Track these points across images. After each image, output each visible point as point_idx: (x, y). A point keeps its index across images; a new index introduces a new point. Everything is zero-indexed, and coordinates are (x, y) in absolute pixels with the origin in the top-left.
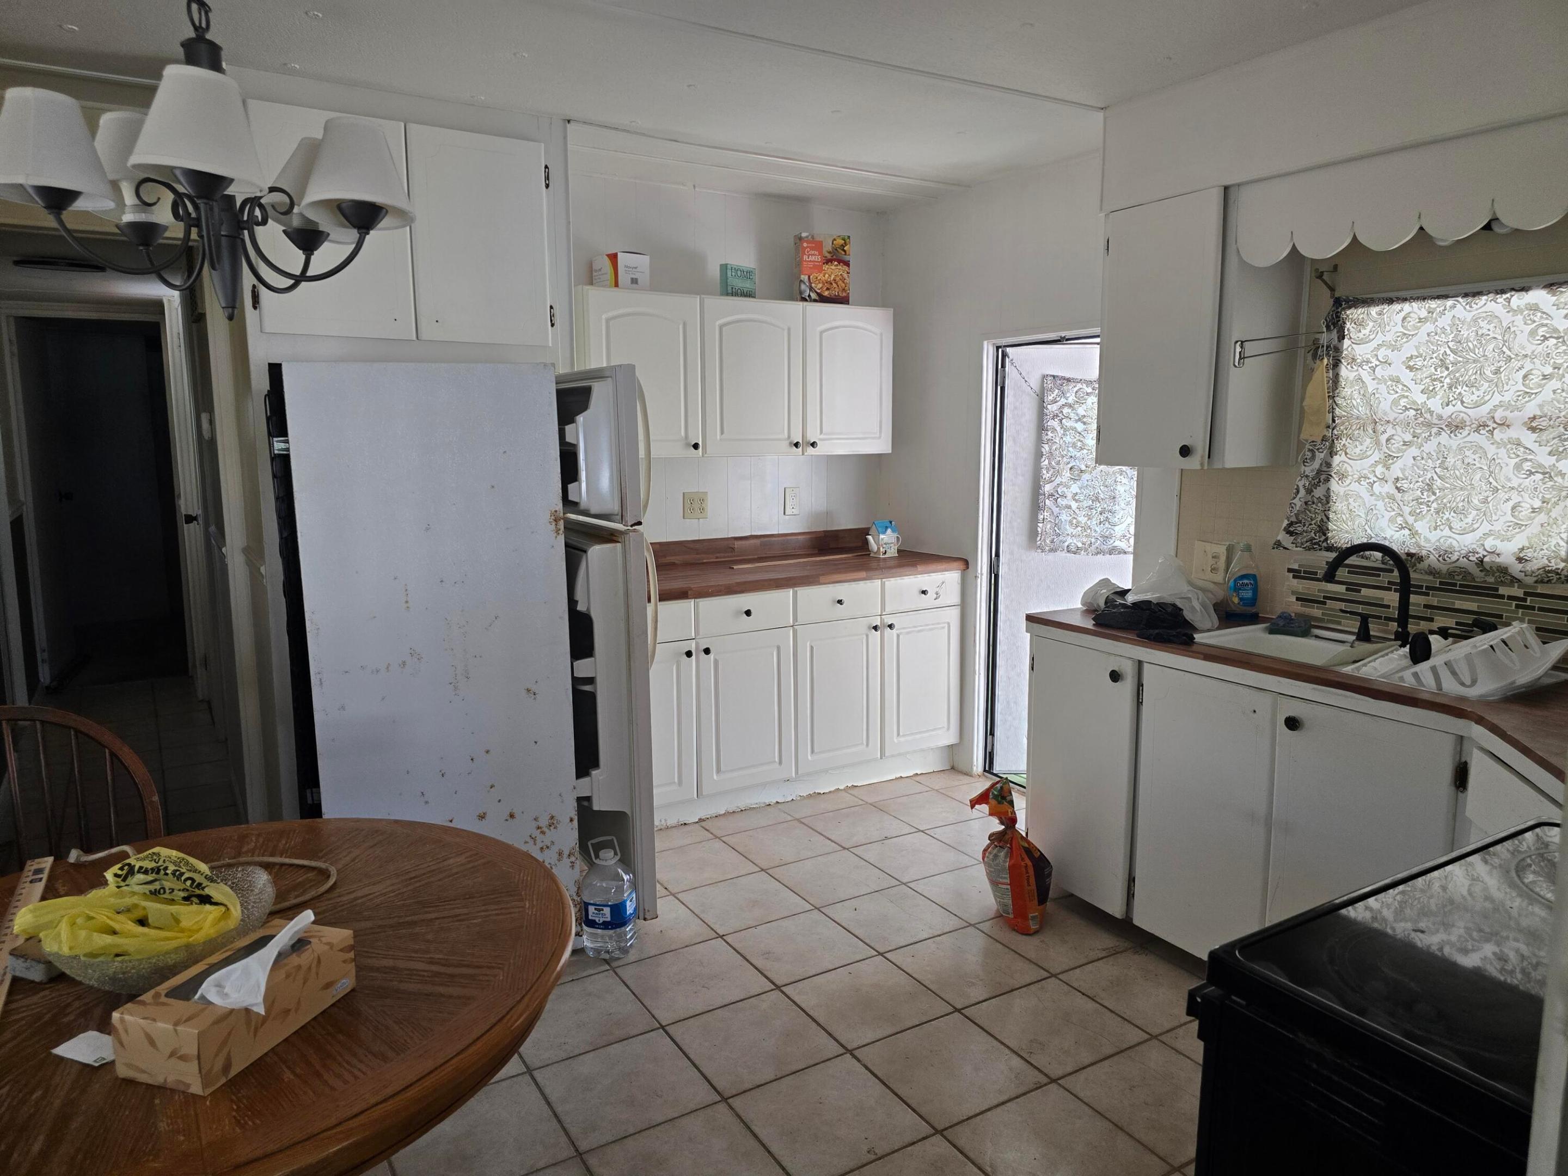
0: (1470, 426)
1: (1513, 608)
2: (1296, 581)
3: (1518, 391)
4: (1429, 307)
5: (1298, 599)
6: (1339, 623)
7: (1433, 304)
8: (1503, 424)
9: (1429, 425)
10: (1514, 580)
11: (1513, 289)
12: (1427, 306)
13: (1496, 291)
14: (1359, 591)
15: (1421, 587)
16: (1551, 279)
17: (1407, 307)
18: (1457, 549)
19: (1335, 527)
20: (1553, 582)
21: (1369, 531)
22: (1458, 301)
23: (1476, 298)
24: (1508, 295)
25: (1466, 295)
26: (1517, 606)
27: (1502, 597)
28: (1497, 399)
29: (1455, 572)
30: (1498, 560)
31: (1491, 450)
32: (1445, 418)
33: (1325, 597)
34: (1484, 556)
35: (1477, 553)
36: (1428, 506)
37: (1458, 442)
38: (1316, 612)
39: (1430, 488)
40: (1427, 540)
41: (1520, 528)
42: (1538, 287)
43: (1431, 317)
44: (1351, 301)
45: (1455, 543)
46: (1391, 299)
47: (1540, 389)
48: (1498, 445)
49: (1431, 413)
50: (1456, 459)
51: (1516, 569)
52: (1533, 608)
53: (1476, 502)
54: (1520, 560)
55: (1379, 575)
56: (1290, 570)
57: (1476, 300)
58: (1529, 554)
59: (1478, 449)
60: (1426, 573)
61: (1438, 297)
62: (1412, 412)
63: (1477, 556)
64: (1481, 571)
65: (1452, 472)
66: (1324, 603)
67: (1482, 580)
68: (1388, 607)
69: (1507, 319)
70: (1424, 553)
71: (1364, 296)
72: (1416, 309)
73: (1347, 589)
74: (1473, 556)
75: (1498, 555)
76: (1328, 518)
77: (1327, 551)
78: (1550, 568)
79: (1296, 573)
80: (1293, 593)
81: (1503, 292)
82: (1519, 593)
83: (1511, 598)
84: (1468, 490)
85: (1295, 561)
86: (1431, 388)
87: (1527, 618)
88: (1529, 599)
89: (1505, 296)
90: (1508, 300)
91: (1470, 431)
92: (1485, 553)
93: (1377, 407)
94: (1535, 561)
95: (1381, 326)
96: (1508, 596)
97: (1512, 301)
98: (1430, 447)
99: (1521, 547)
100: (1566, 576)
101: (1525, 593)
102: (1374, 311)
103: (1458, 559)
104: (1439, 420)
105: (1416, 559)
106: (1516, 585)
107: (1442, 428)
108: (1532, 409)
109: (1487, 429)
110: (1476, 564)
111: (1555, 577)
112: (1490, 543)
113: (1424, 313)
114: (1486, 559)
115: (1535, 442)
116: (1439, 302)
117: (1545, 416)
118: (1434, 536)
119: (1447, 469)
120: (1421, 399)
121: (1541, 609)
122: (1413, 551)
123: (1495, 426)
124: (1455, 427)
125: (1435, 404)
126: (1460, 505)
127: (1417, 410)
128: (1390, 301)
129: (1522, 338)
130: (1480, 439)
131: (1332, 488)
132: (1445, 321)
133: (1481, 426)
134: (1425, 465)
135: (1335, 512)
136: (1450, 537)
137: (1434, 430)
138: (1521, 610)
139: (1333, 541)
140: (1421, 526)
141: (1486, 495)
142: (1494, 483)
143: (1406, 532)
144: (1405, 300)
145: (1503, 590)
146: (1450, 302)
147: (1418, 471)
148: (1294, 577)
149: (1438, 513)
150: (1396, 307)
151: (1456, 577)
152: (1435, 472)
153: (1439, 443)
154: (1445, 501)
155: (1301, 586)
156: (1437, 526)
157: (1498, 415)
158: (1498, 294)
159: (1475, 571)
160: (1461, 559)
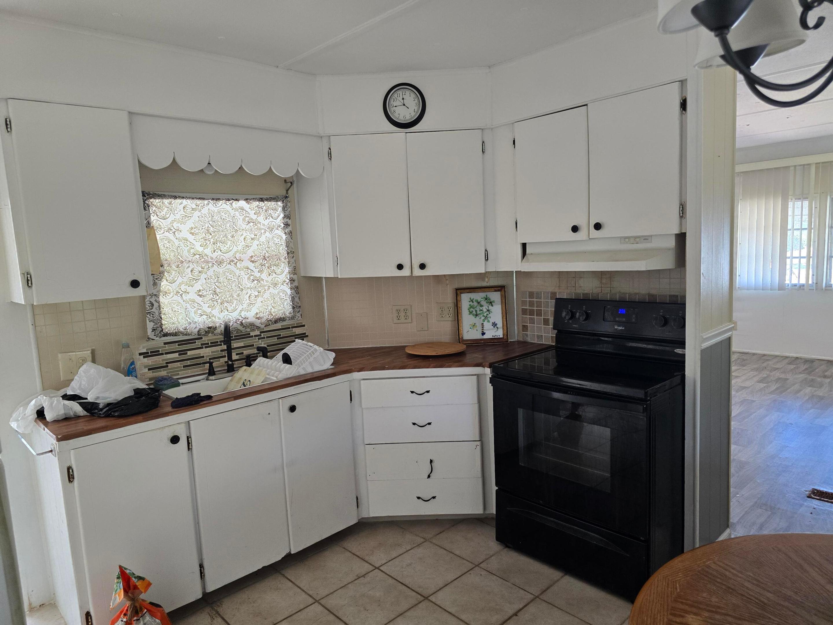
0: (226, 261)
1: (257, 340)
2: (146, 359)
3: (243, 245)
4: (196, 203)
5: (149, 369)
6: (178, 374)
7: (199, 202)
8: (240, 260)
9: (208, 262)
10: (258, 328)
11: (233, 199)
12: (195, 202)
13: (226, 199)
14: (186, 353)
15: (217, 342)
16: (247, 197)
17: (185, 202)
18: (232, 320)
19: (166, 322)
20: (271, 324)
21: (189, 320)
22: (209, 202)
23: (218, 201)
24: (231, 202)
25: (213, 199)
26: (259, 339)
27: (252, 336)
28: (235, 249)
29: (233, 331)
30: (248, 321)
31: (237, 272)
32: (214, 258)
33: (167, 363)
34: (242, 320)
35: (240, 320)
36: (217, 302)
37: (223, 269)
38: (163, 373)
39: (215, 293)
40: (219, 318)
41: (252, 305)
42: (242, 199)
43: (198, 208)
44: (151, 194)
45: (230, 317)
46: (176, 196)
47: (252, 244)
48: (240, 269)
49: (207, 256)
50: (223, 277)
51: (258, 323)
52: (264, 338)
53: (235, 296)
54: (258, 318)
55: (195, 342)
56: (140, 354)
57: (218, 202)
58: (261, 315)
59: (232, 272)
60: (220, 334)
61: (200, 199)
62: (198, 256)
63: (240, 321)
64: (243, 327)
65: (223, 284)
66: (167, 366)
67: (245, 331)
68: (203, 357)
69: (232, 212)
70: (217, 325)
71: (160, 193)
72: (189, 203)
73: (179, 355)
74: (238, 321)
75: (247, 318)
76: (161, 318)
77: (165, 336)
78: (269, 319)
79: (145, 355)
80: (145, 367)
81: (229, 200)
82: (258, 333)
83: (256, 336)
84: (231, 292)
85: (144, 348)
86: (205, 244)
87: (263, 343)
88: (262, 334)
89: (230, 202)
90: (231, 204)
91: (227, 264)
92: (243, 319)
93: (182, 254)
94: (265, 317)
95: (171, 210)
96: (254, 335)
97: (233, 204)
98: (210, 273)
99: (256, 313)
100: (274, 321)
101: (261, 332)
102: (166, 201)
103: (233, 324)
104: (212, 259)
105: (213, 329)
106: (256, 330)
107: (213, 263)
108: (250, 253)
109: (234, 262)
110: (240, 324)
111: (270, 322)
112: (243, 314)
113: (194, 206)
114: (243, 322)
115: (254, 267)
116: (201, 201)
117: (256, 256)
118: (221, 316)
119: (220, 283)
120: (201, 249)
121: (267, 337)
122: (211, 326)
123: (237, 261)
124: (220, 263)
125: (208, 251)
126: (229, 299)
127: (200, 255)
128: (175, 197)
129: (240, 222)
130: (232, 267)
131: (161, 301)
132: (205, 211)
133: (231, 261)
134: (210, 282)
135: (164, 314)
136: (228, 315)
137: (210, 265)
138: (260, 340)
139: (166, 330)
140: (216, 312)
141: (239, 292)
142: (241, 287)
143: (205, 317)
144: (183, 198)
145: (252, 334)
146: (206, 202)
147: (209, 285)
148: (144, 357)
149: (221, 304)
150: (178, 201)
151: (234, 333)
152: (215, 285)
153: (214, 271)
154: (223, 298)
155: (149, 361)
156: (222, 311)
157: (238, 256)
158: (227, 200)
159: (241, 328)
160: (234, 324)
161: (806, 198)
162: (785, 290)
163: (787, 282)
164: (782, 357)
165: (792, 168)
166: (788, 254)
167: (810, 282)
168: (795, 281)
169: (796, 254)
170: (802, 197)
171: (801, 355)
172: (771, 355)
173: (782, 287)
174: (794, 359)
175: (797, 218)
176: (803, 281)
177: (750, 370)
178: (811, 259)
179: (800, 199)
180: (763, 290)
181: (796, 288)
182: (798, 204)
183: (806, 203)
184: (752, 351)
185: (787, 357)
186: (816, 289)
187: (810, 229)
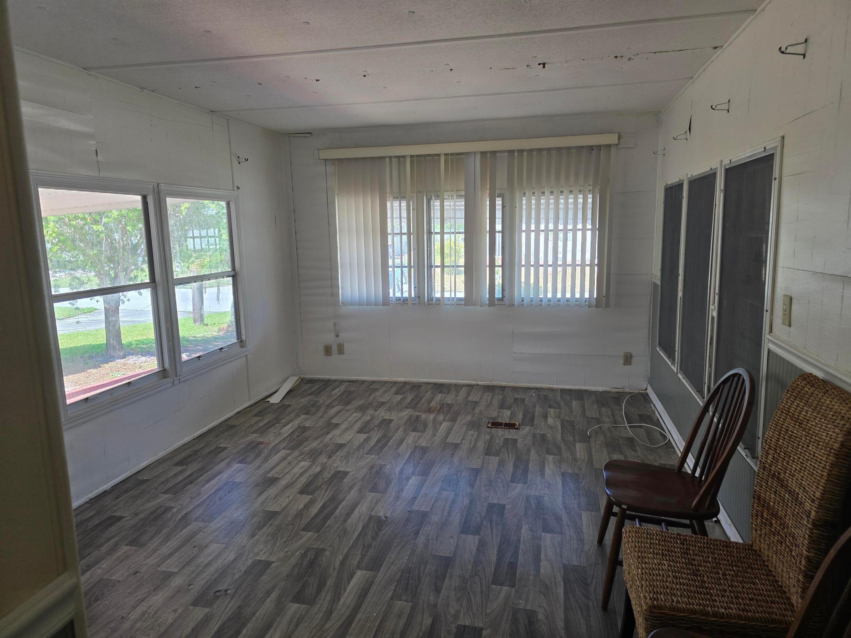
161: (403, 198)
162: (390, 305)
163: (391, 295)
164: (391, 382)
165: (387, 160)
166: (390, 263)
167: (413, 296)
168: (398, 295)
169: (398, 262)
170: (400, 196)
171: (410, 379)
172: (381, 382)
173: (386, 301)
174: (402, 384)
175: (396, 222)
176: (406, 295)
177: (354, 410)
178: (412, 269)
179: (398, 198)
180: (367, 305)
181: (400, 302)
182: (396, 204)
183: (404, 204)
184: (361, 378)
185: (395, 383)
186: (419, 304)
187: (409, 234)
